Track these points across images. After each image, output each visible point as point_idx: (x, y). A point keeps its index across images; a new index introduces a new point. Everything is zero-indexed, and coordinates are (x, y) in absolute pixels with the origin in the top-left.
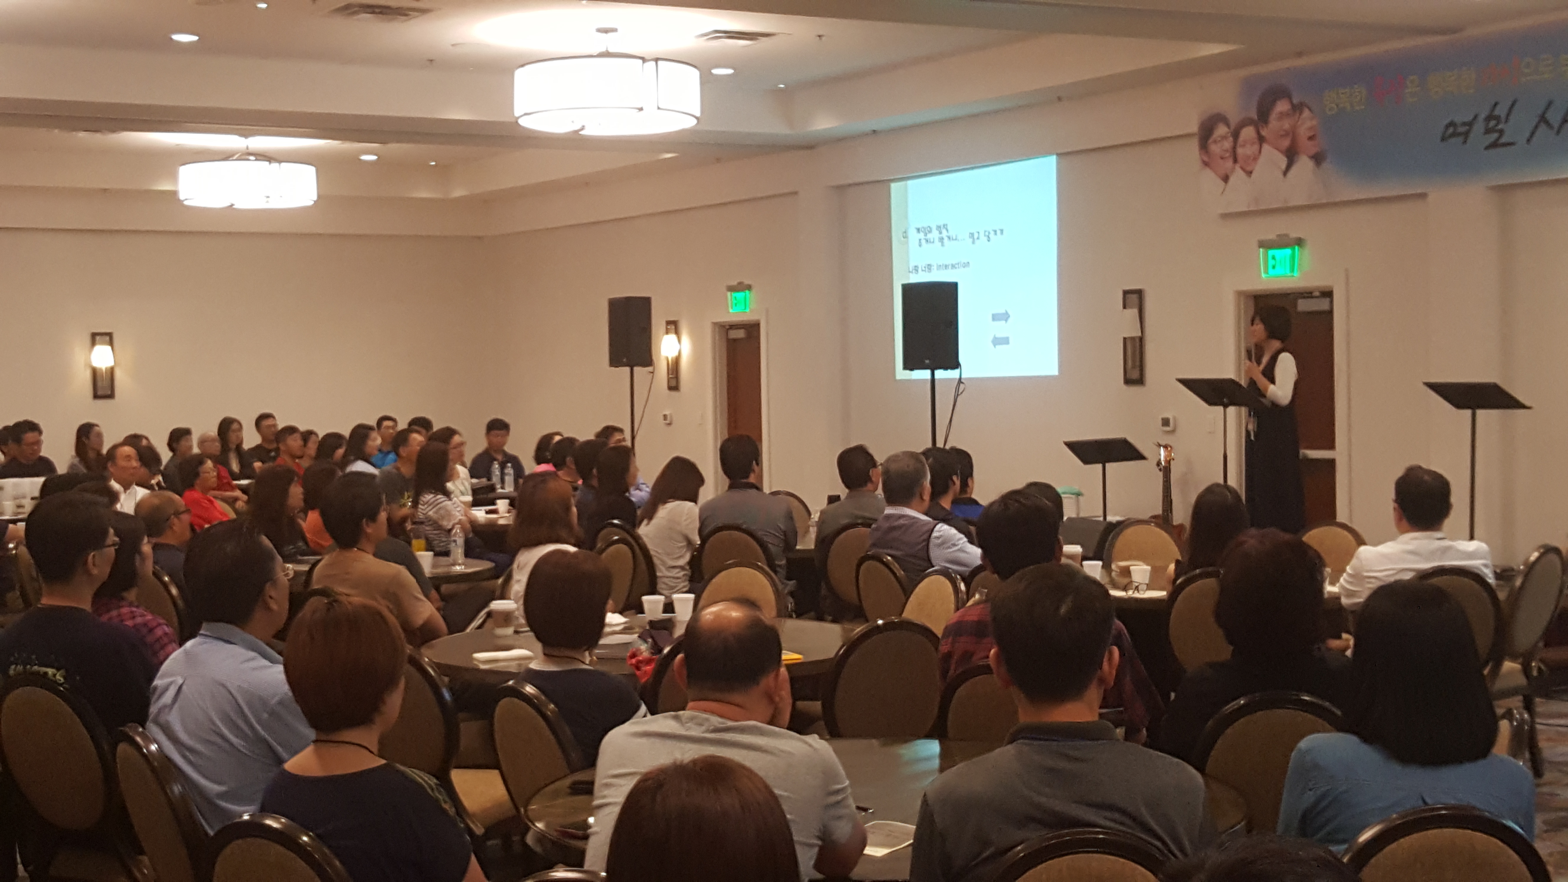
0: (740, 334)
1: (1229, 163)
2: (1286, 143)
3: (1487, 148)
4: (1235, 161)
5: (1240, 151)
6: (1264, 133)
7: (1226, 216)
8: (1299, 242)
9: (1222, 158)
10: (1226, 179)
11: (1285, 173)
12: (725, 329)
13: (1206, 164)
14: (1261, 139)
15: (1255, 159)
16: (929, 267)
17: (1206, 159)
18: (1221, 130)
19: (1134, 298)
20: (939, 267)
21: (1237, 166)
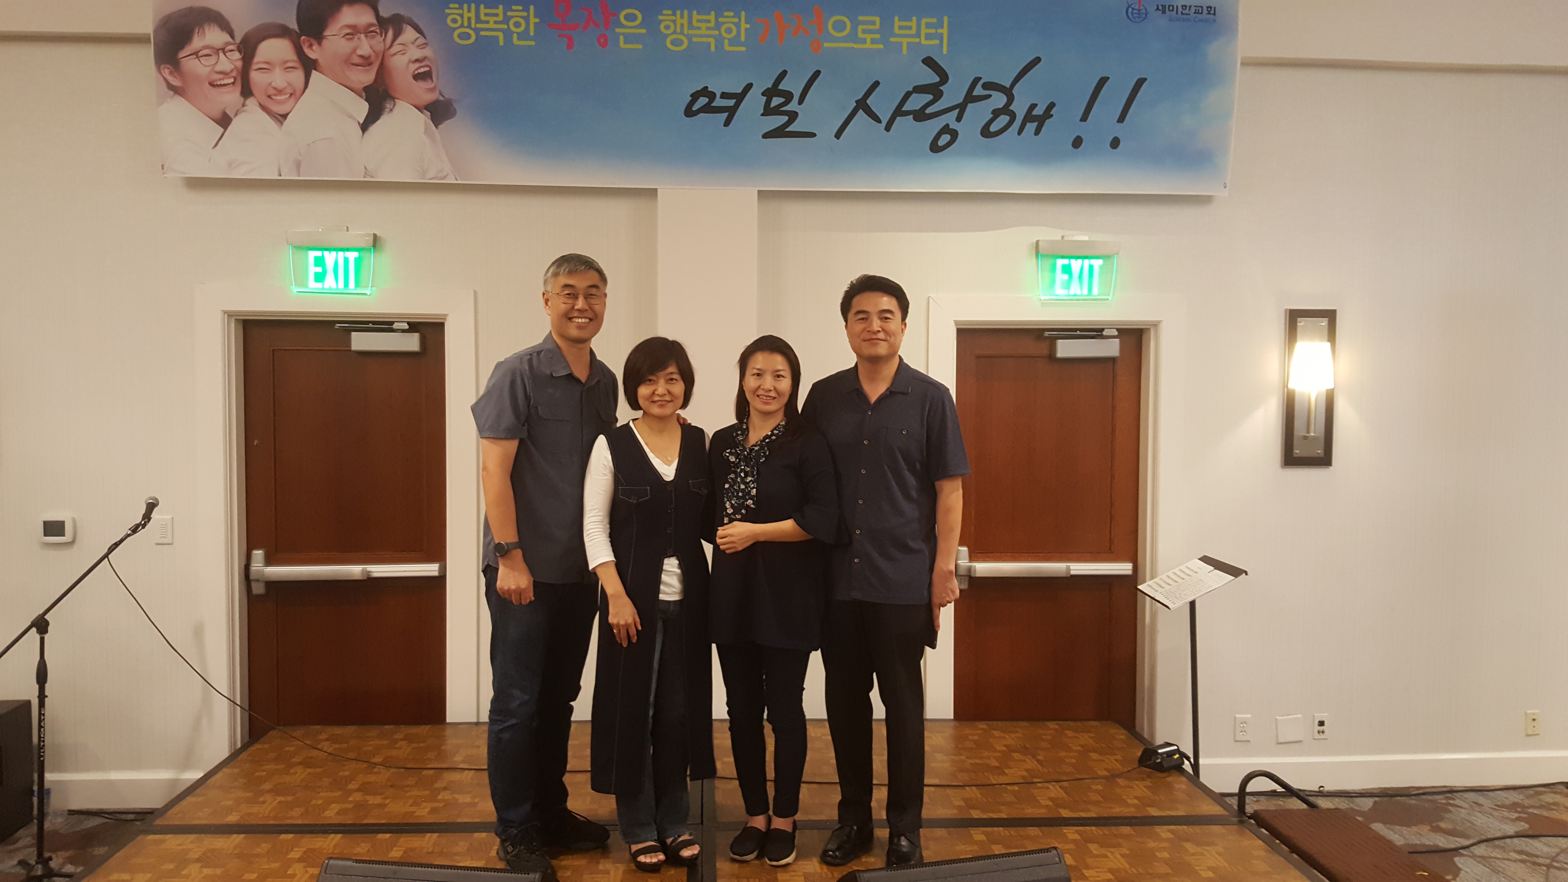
1: (232, 96)
2: (367, 77)
3: (765, 136)
4: (247, 92)
5: (256, 77)
6: (312, 53)
9: (212, 84)
10: (224, 121)
11: (365, 127)
13: (176, 91)
14: (309, 66)
15: (295, 95)
17: (175, 82)
18: (212, 37)
21: (251, 102)
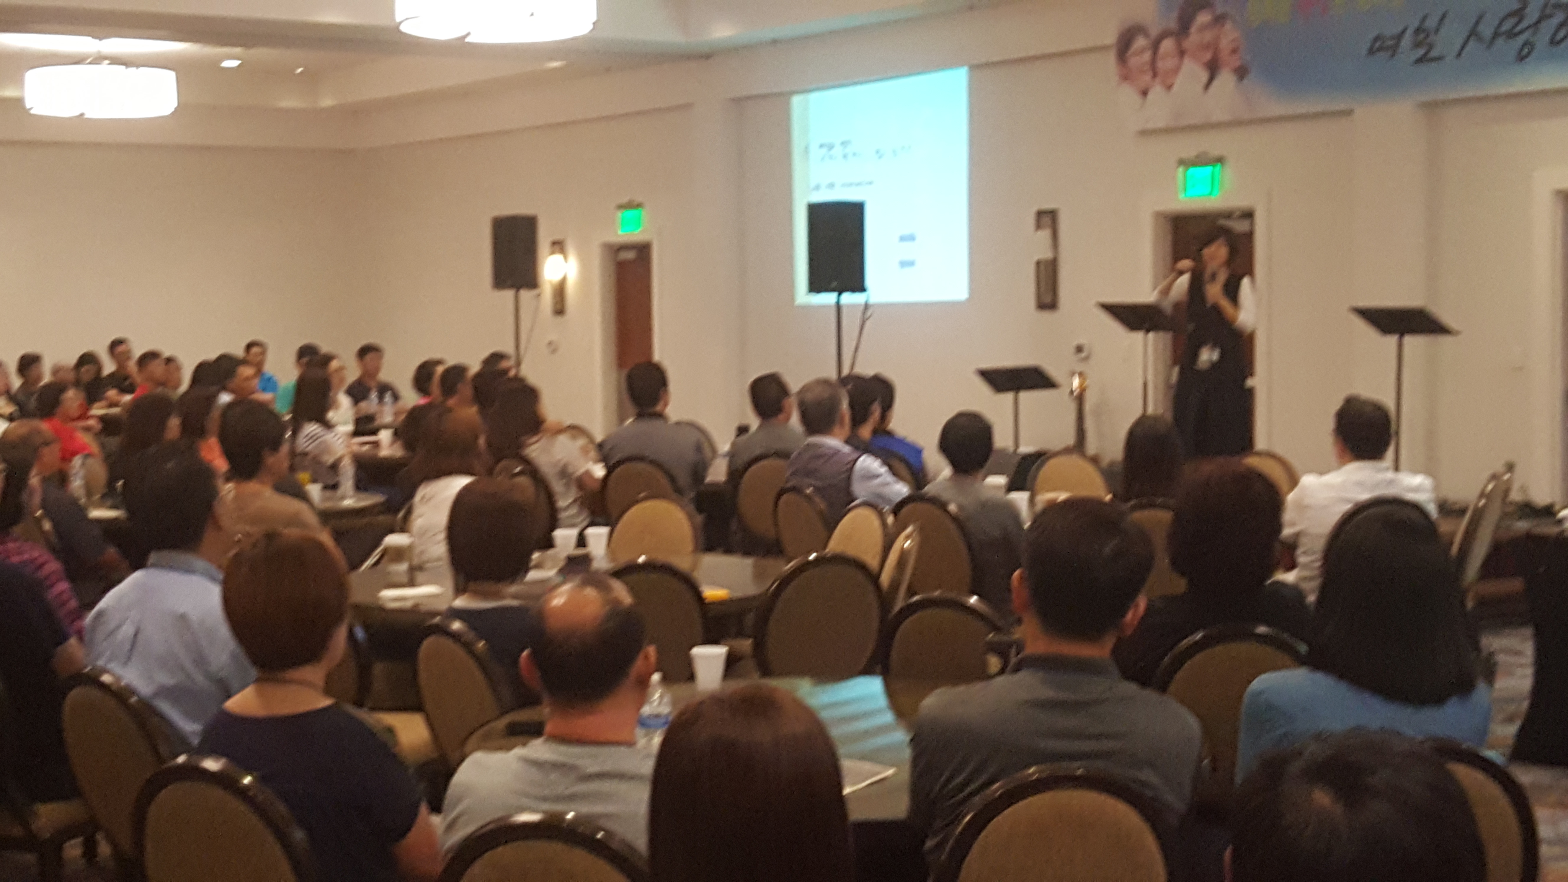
0: (630, 255)
1: (1147, 78)
2: (1208, 56)
3: (1415, 63)
4: (1155, 75)
5: (1159, 64)
6: (1184, 45)
7: (1145, 133)
8: (1220, 160)
9: (1140, 72)
10: (1145, 93)
11: (1206, 88)
12: (615, 250)
13: (1124, 77)
14: (1182, 53)
15: (1176, 72)
16: (831, 186)
17: (1124, 72)
18: (1140, 42)
19: (1047, 220)
20: (843, 185)
21: (1158, 80)
